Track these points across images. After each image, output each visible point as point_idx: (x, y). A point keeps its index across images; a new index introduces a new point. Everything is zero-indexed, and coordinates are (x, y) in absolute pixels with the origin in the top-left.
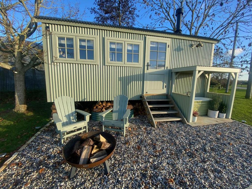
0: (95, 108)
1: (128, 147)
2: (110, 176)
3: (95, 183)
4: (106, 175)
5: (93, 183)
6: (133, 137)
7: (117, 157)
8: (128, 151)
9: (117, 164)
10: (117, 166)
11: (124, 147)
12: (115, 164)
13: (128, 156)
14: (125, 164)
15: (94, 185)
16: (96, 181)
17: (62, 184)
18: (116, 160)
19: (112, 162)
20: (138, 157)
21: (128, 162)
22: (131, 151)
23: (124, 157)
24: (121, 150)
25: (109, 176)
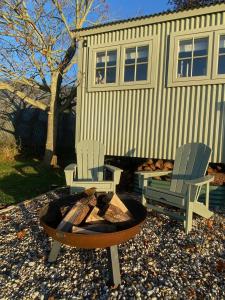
0: (140, 168)
1: (189, 256)
2: (117, 293)
3: (79, 289)
4: (109, 287)
5: (76, 289)
6: (212, 240)
7: (151, 263)
8: (185, 262)
9: (144, 277)
10: (143, 280)
11: (178, 251)
12: (141, 275)
13: (181, 274)
14: (164, 285)
15: (76, 294)
16: (84, 289)
17: (32, 264)
18: (145, 268)
19: (135, 269)
20: (209, 287)
21: (175, 285)
22: (195, 267)
23: (169, 272)
24: (167, 255)
25: (113, 291)
